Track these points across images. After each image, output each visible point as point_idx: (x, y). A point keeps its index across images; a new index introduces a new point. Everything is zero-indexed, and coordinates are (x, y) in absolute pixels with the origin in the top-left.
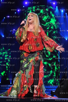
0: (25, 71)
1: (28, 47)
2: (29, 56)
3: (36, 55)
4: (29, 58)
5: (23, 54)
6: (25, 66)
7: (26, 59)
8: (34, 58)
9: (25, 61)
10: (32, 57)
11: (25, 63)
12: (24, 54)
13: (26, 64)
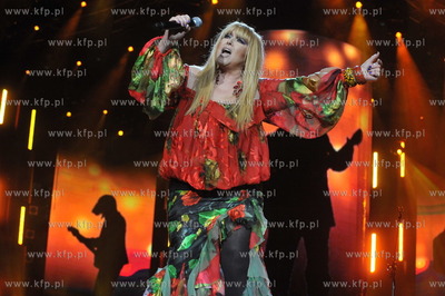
0: (187, 268)
1: (199, 169)
3: (236, 199)
4: (204, 211)
5: (178, 194)
6: (186, 243)
7: (189, 215)
8: (223, 211)
10: (214, 207)
11: (185, 231)
12: (179, 197)
13: (187, 234)
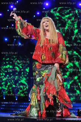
2: (42, 67)
6: (38, 79)
7: (38, 71)
8: (47, 71)
9: (36, 73)
11: (37, 76)
12: (36, 65)
